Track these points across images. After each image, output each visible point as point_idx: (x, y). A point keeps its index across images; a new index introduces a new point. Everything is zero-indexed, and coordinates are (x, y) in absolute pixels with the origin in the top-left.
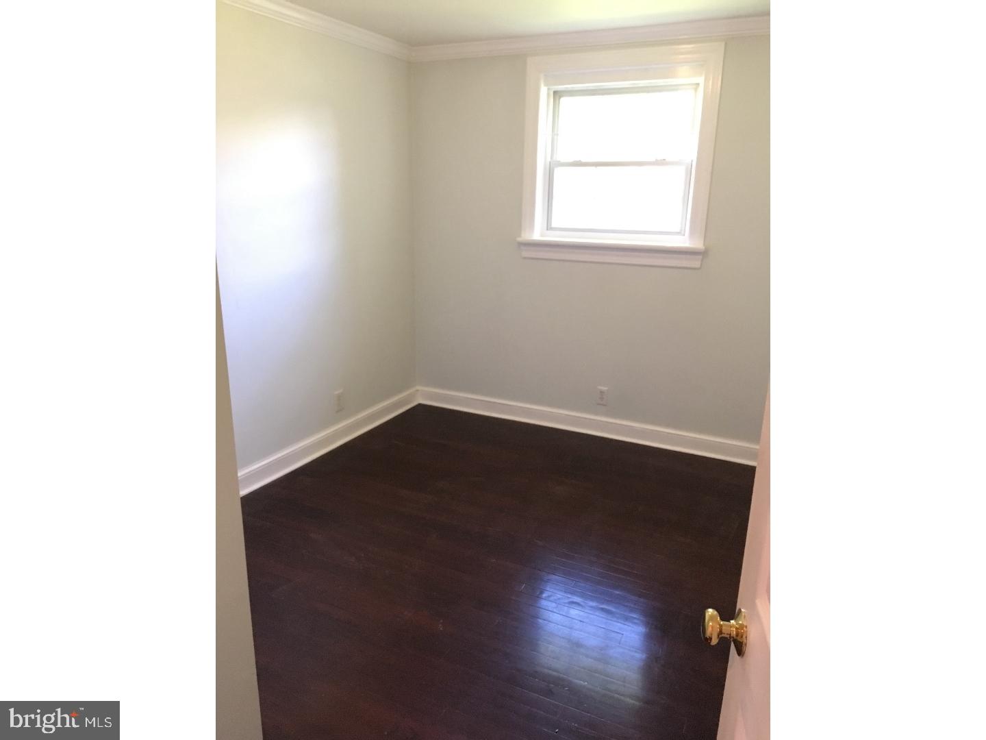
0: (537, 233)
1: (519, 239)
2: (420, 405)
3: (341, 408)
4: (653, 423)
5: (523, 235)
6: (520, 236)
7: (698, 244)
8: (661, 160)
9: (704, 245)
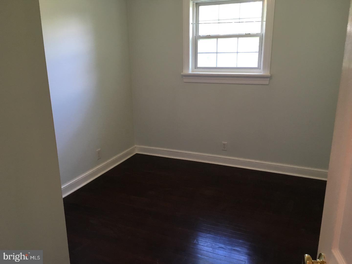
0: (191, 70)
1: (182, 73)
2: (137, 154)
3: (100, 157)
4: (249, 158)
5: (184, 71)
6: (182, 72)
7: (267, 73)
8: (248, 34)
9: (270, 74)
